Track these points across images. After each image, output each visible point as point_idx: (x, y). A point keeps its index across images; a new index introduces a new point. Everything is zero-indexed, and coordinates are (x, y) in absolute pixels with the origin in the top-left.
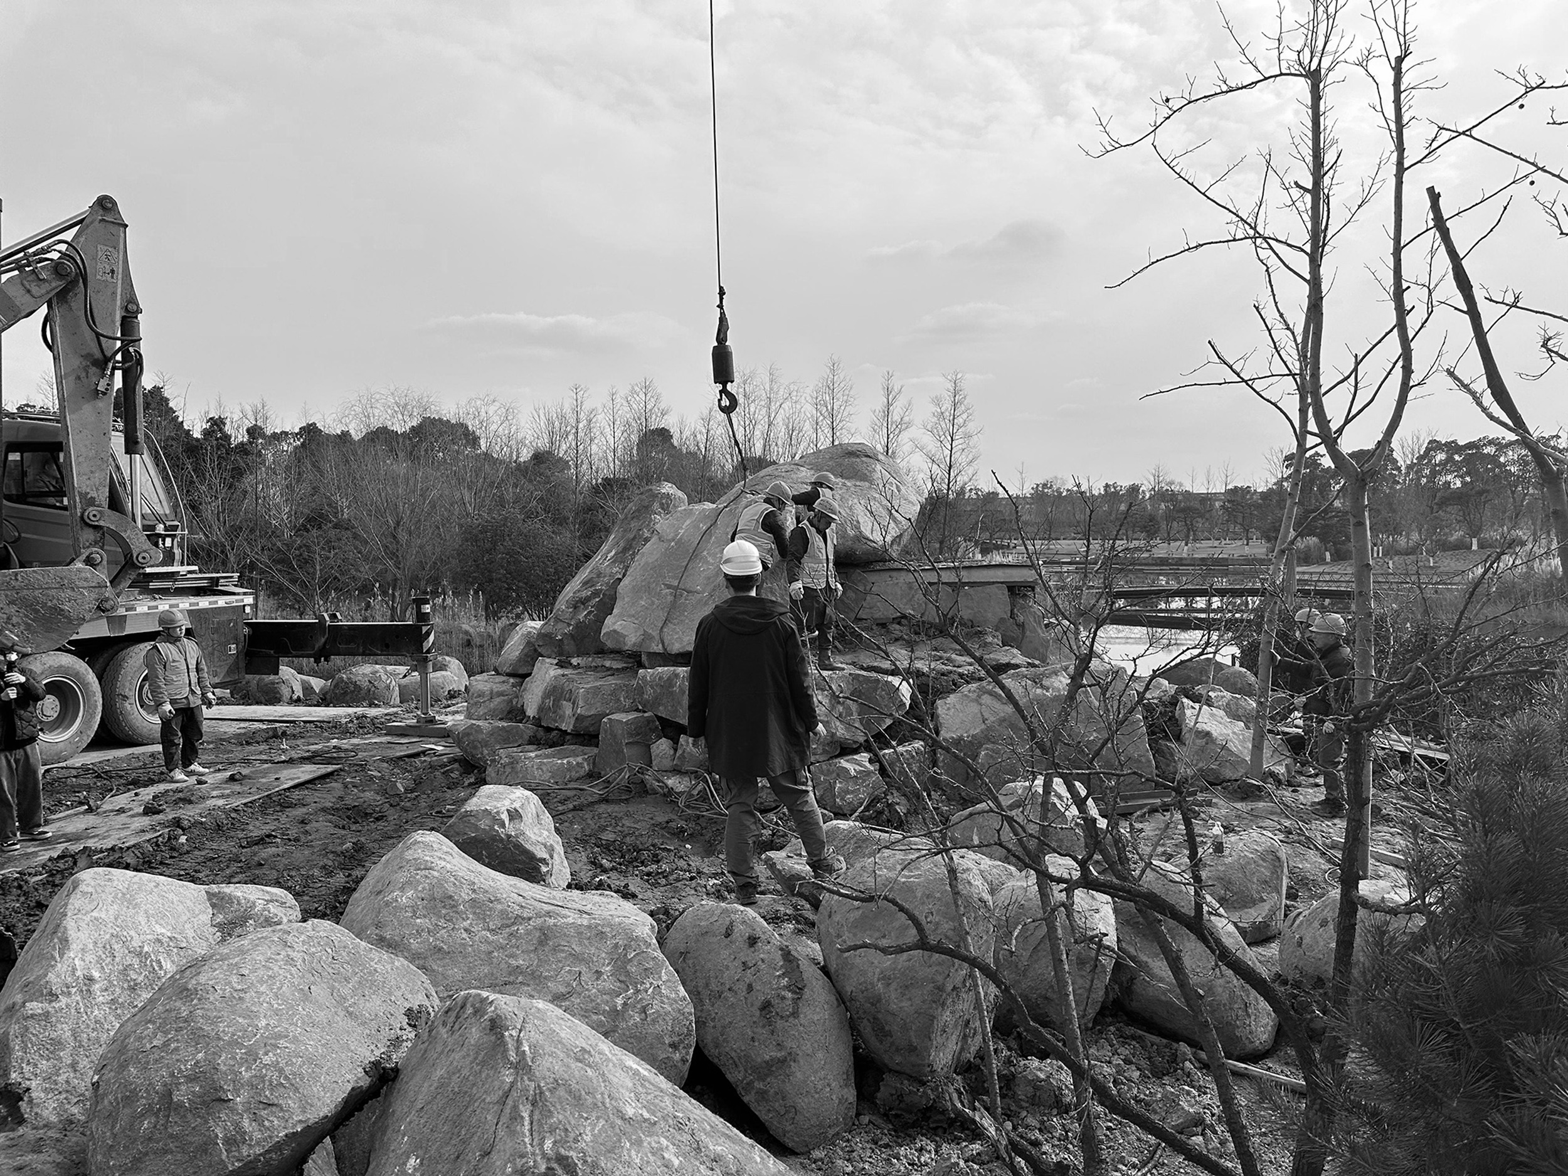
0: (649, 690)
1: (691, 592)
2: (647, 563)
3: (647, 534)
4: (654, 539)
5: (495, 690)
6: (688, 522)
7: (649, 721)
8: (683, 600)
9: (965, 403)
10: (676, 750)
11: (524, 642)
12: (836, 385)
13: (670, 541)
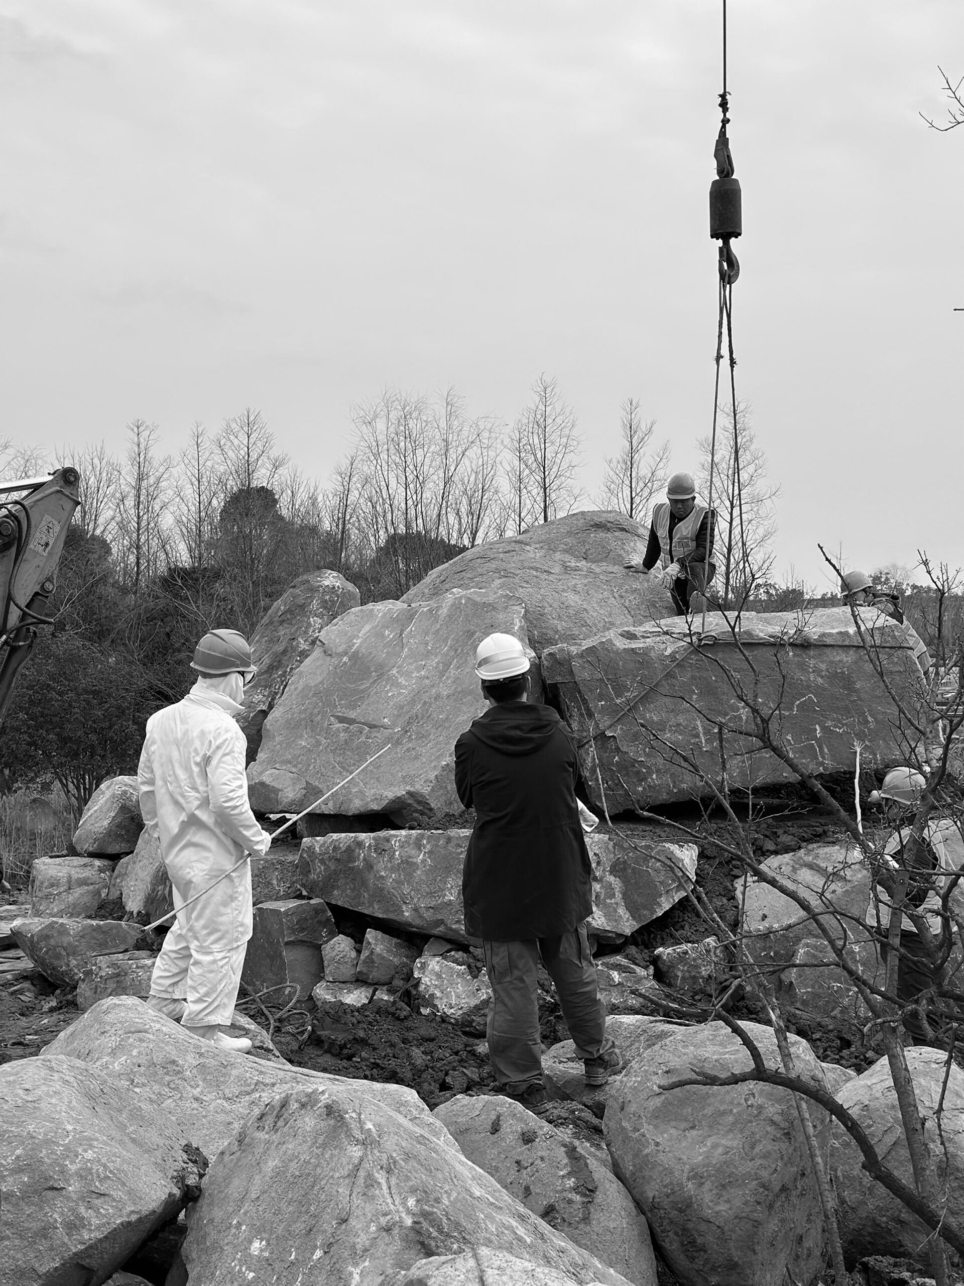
0: (320, 868)
1: (375, 726)
2: (307, 686)
3: (303, 645)
4: (317, 652)
5: (75, 876)
6: (367, 628)
7: (317, 910)
8: (363, 739)
9: (752, 448)
10: (359, 952)
11: (116, 807)
12: (549, 421)
13: (341, 655)
